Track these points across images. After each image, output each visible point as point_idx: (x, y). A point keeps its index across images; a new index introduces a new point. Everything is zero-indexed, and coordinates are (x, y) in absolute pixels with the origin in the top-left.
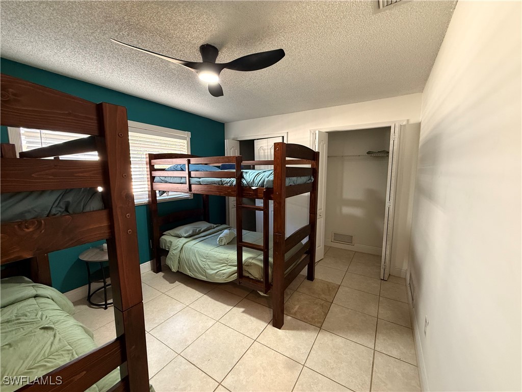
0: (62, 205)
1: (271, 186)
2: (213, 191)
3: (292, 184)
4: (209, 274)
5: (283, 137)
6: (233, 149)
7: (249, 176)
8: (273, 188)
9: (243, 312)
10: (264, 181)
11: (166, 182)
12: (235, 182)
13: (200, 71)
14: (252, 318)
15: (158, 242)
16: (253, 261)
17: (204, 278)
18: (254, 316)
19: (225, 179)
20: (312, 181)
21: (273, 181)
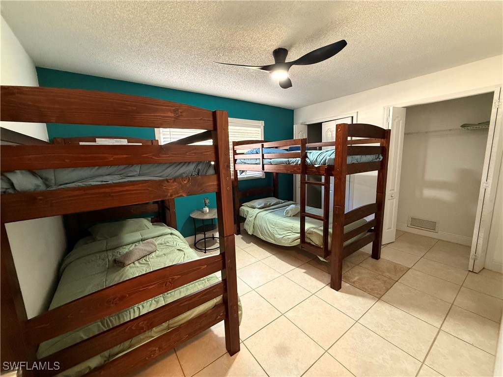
0: (196, 171)
1: (332, 163)
2: (281, 170)
3: (355, 162)
4: (277, 238)
5: (352, 117)
6: (301, 133)
7: (313, 156)
8: (334, 166)
9: (305, 272)
10: (326, 159)
11: (245, 163)
12: (300, 161)
13: (272, 72)
14: (312, 278)
15: (239, 211)
16: (315, 230)
17: (273, 242)
18: (313, 277)
19: (291, 159)
20: (381, 160)
21: (335, 159)
